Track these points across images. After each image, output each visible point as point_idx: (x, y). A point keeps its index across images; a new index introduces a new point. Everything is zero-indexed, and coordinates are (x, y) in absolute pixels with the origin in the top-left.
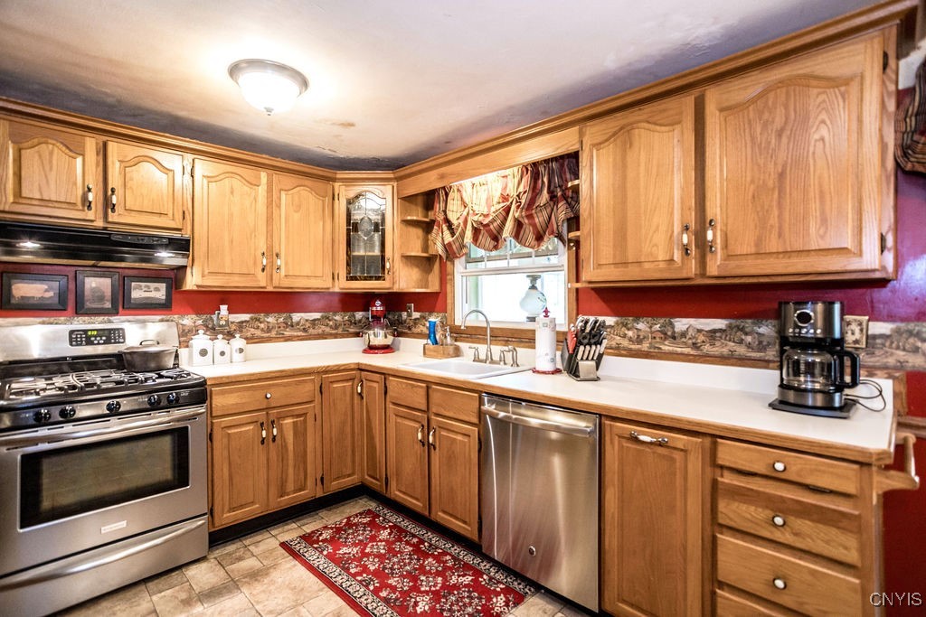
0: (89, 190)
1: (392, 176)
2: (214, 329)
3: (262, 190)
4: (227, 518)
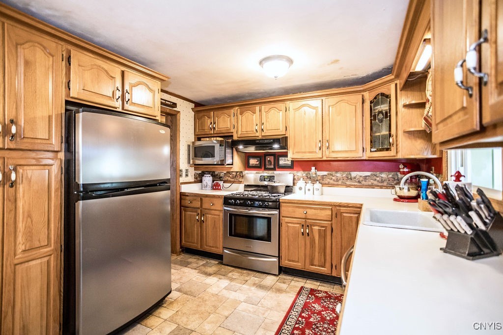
4: (287, 263)
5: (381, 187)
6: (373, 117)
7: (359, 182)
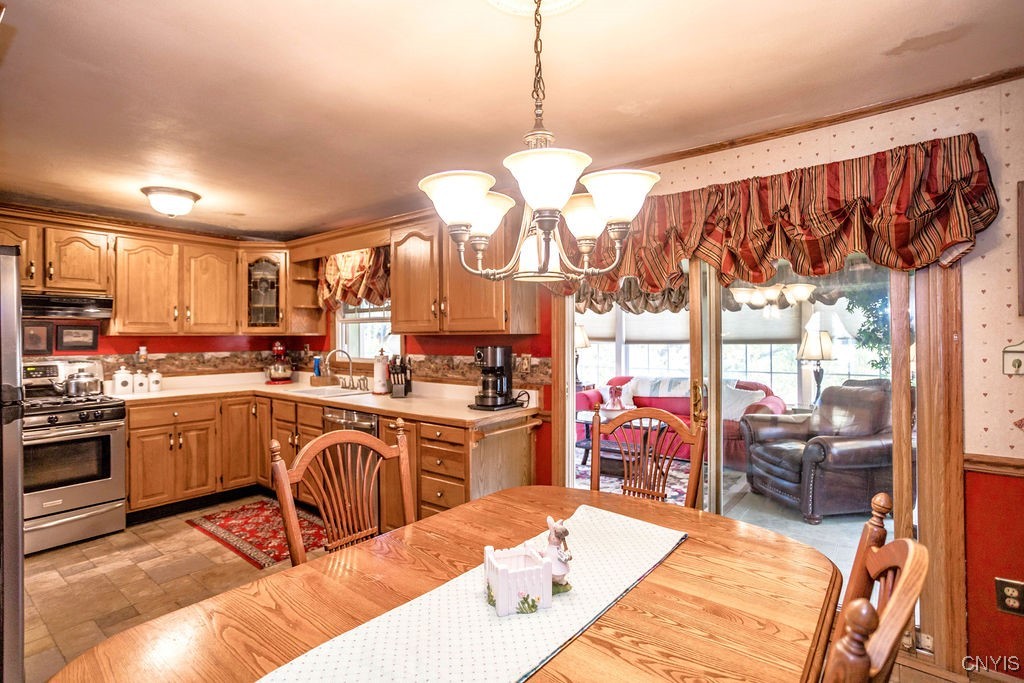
0: (32, 264)
1: (284, 246)
2: (134, 366)
3: (174, 258)
4: (141, 504)
5: (243, 371)
6: (253, 285)
7: (215, 366)
